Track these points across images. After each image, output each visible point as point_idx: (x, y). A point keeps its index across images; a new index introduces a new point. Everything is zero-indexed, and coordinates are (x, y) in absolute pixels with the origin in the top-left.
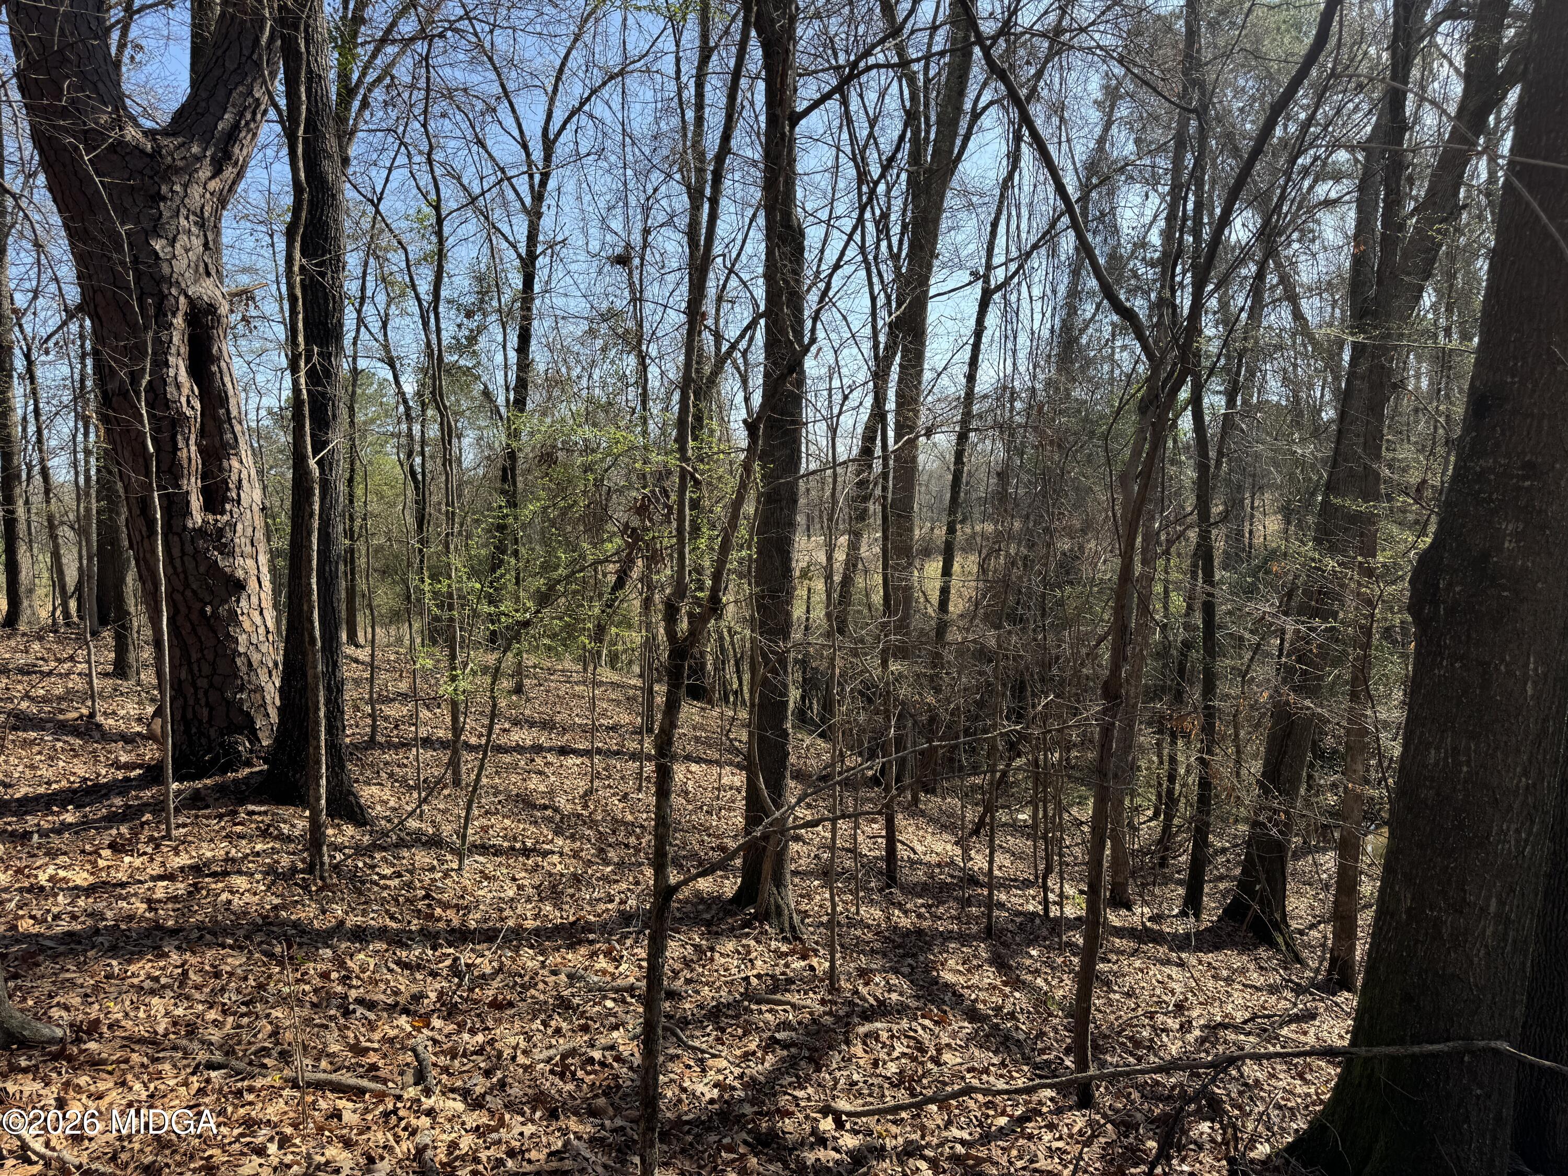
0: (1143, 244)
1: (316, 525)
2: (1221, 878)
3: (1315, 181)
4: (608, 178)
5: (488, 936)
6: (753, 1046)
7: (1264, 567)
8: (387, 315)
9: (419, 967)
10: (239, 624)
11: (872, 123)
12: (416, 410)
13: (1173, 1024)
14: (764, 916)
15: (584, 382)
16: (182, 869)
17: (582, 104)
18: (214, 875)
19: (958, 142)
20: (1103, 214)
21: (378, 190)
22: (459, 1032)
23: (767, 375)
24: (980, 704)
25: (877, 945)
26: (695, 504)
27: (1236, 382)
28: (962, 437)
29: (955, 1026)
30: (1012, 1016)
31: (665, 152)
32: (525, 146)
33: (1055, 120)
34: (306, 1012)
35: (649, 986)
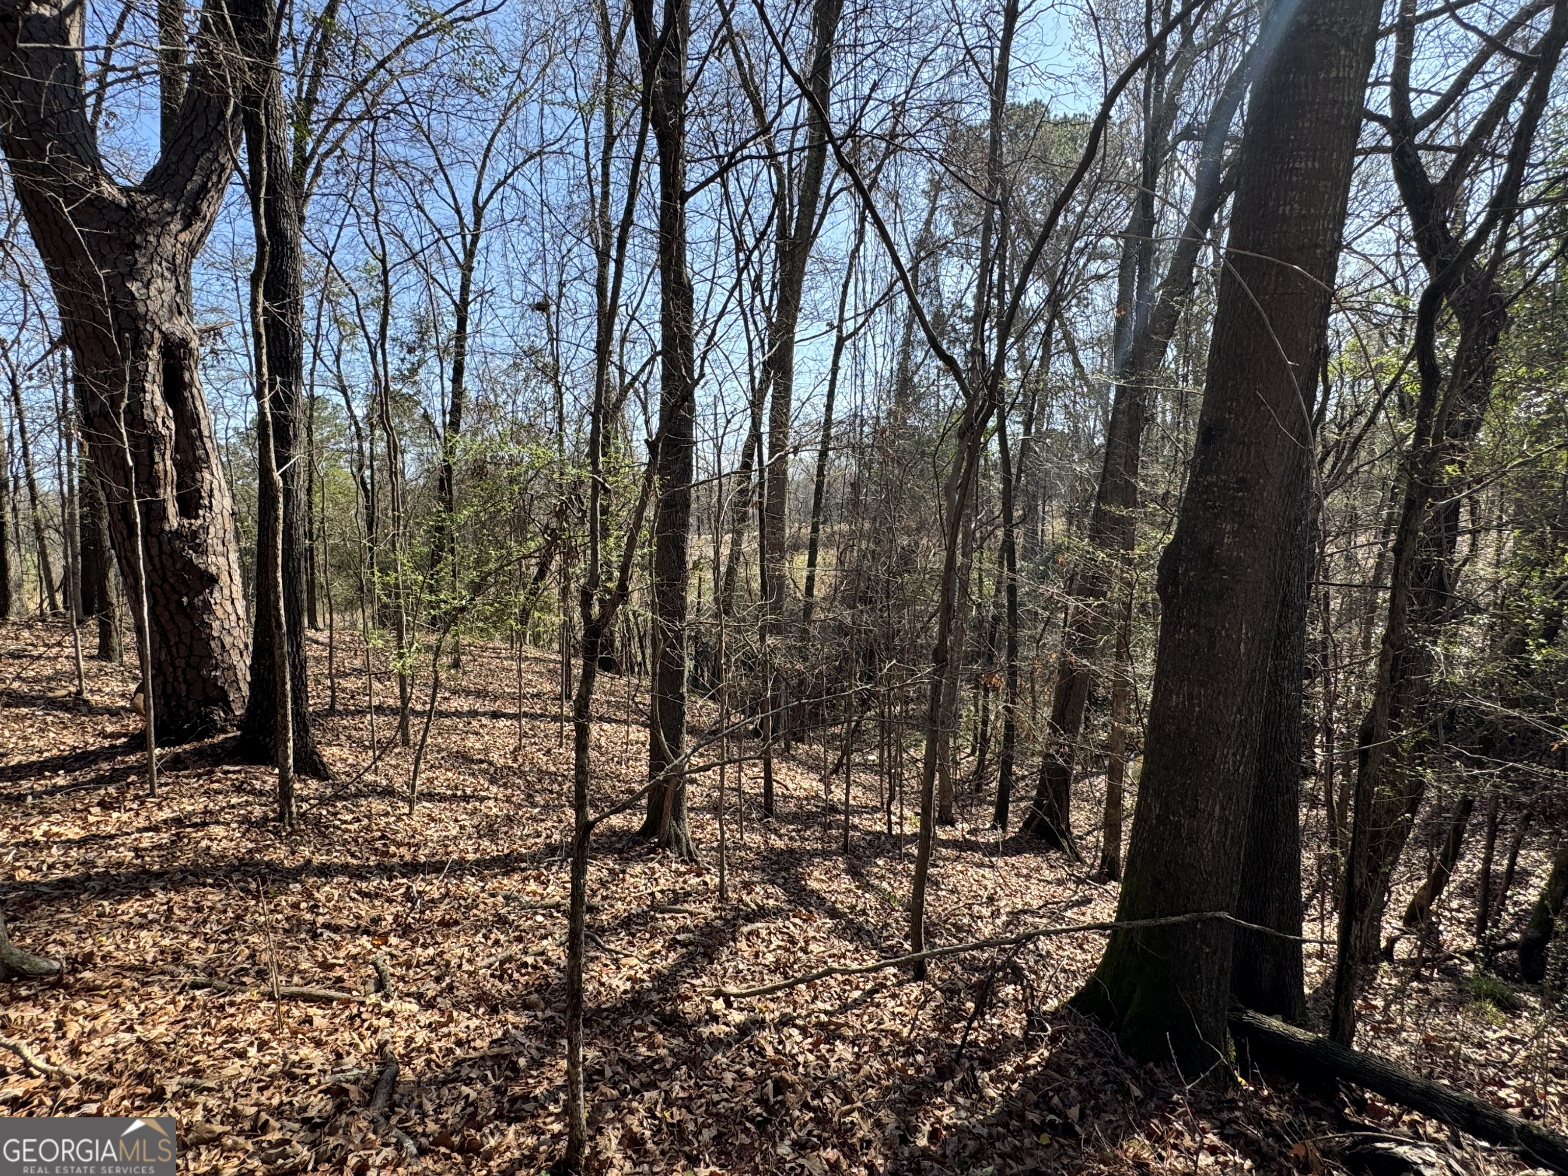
0: (960, 306)
1: (281, 528)
2: (1021, 799)
3: (1088, 260)
4: (529, 240)
5: (437, 868)
6: (658, 947)
7: (1052, 558)
8: (339, 350)
9: (377, 896)
10: (212, 612)
11: (747, 202)
12: (366, 431)
13: (986, 912)
14: (666, 844)
15: (509, 408)
16: (165, 822)
17: (506, 178)
18: (194, 825)
19: (816, 220)
20: (929, 281)
21: (331, 245)
22: (413, 947)
23: (663, 402)
24: (839, 669)
25: (758, 863)
26: (605, 511)
27: (1031, 415)
28: (823, 455)
29: (819, 923)
30: (864, 912)
31: (577, 220)
32: (458, 211)
33: (892, 206)
34: (280, 937)
35: (573, 904)
